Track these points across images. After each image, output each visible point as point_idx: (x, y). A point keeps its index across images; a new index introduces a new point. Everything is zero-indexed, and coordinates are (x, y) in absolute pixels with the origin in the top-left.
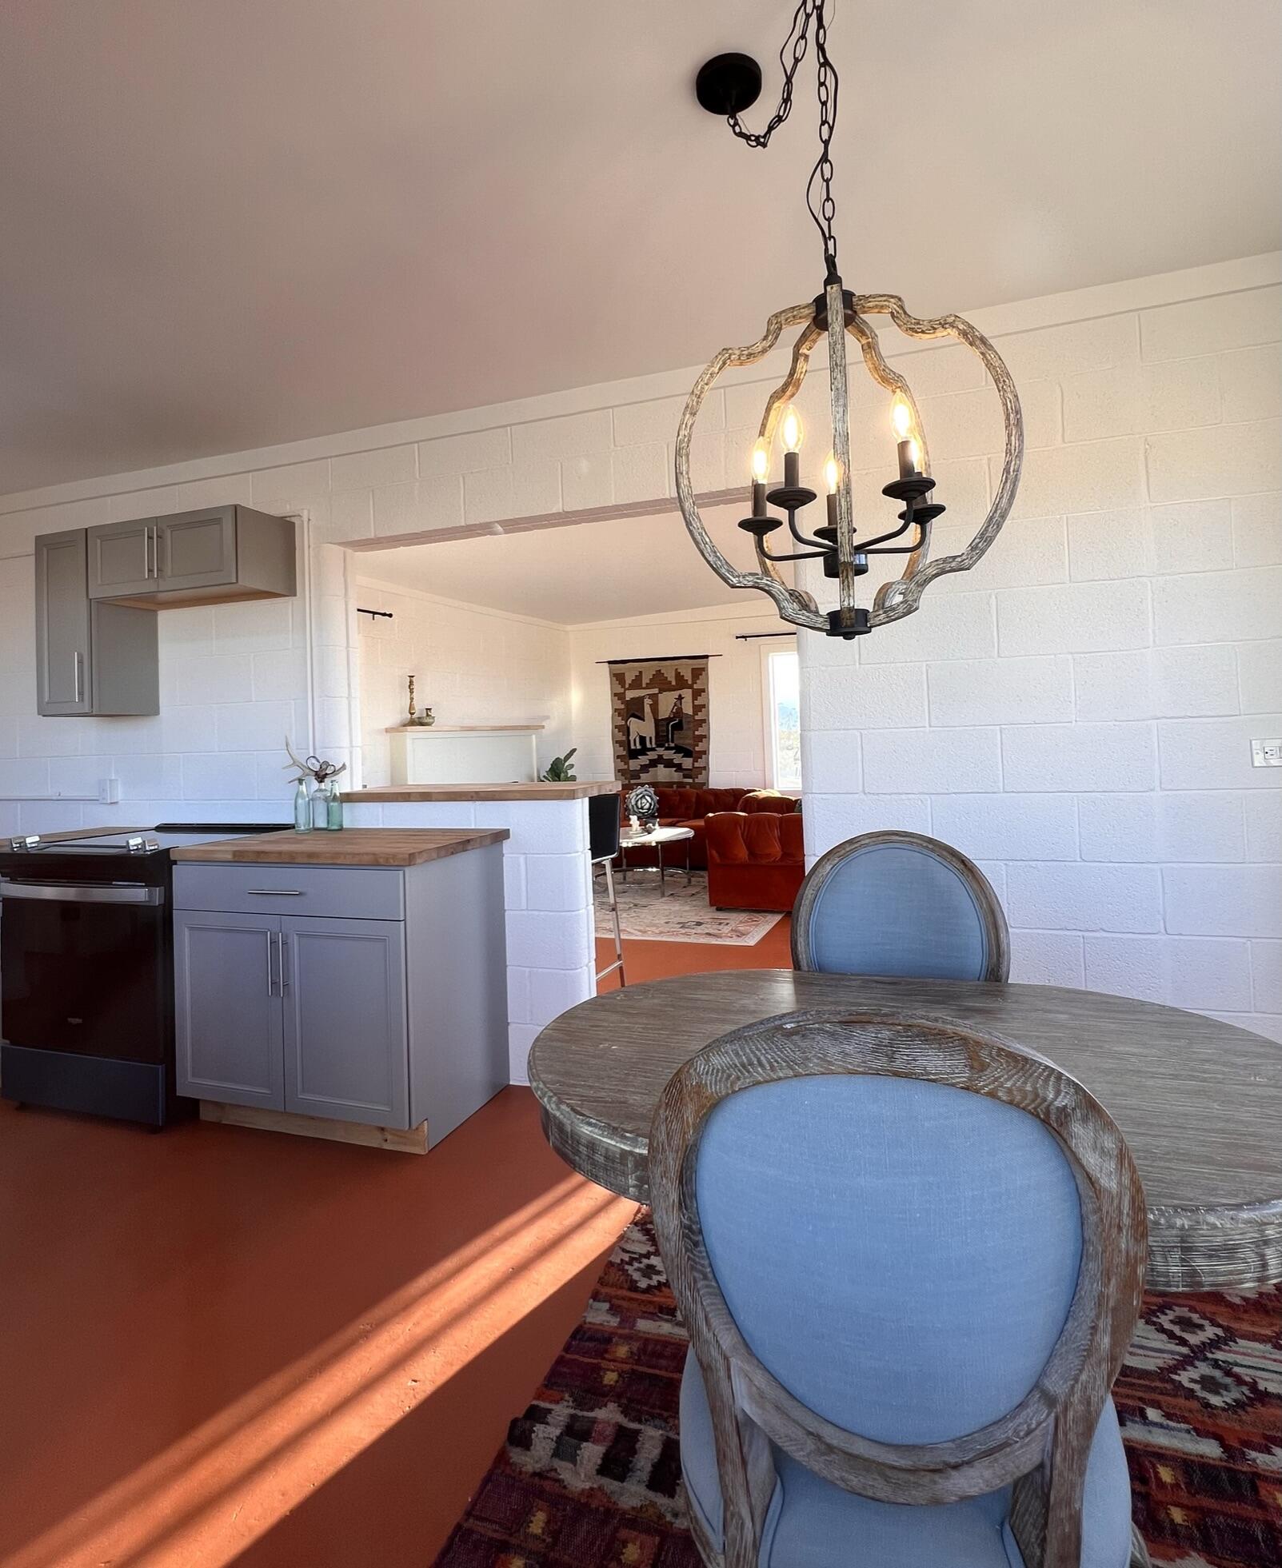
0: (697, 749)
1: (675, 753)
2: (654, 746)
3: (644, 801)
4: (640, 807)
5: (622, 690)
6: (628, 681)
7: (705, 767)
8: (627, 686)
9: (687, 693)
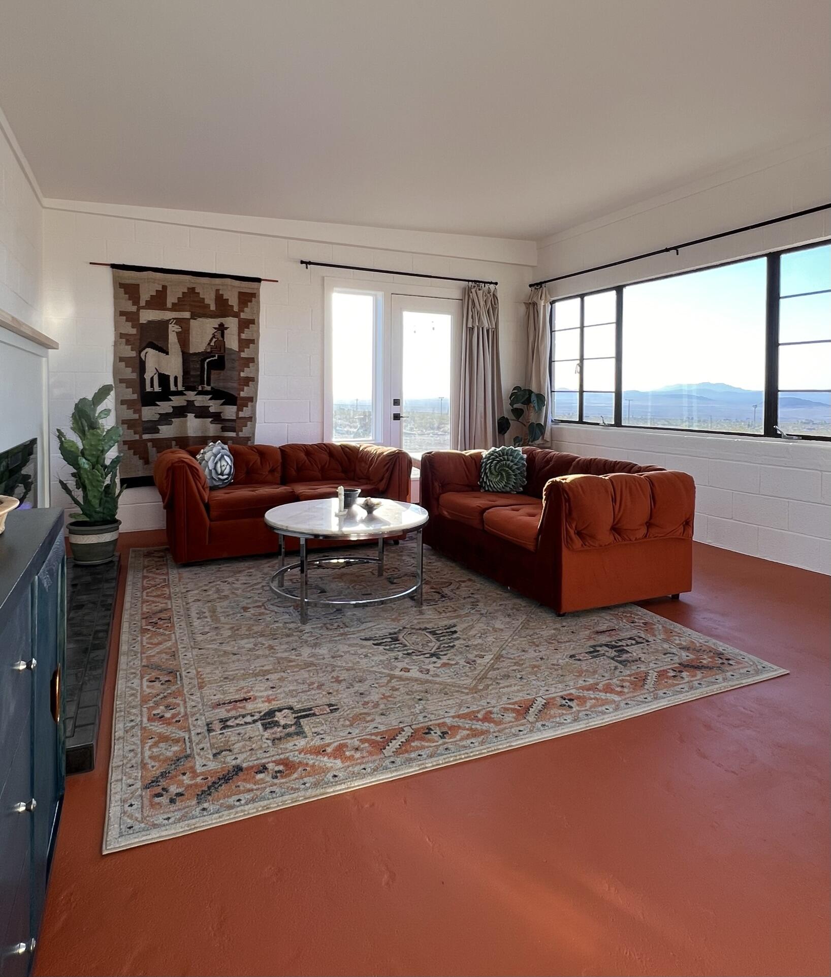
0: (242, 394)
1: (210, 399)
2: (180, 388)
3: (224, 463)
4: (219, 471)
5: (134, 309)
6: (145, 297)
7: (251, 418)
8: (142, 303)
9: (232, 324)
